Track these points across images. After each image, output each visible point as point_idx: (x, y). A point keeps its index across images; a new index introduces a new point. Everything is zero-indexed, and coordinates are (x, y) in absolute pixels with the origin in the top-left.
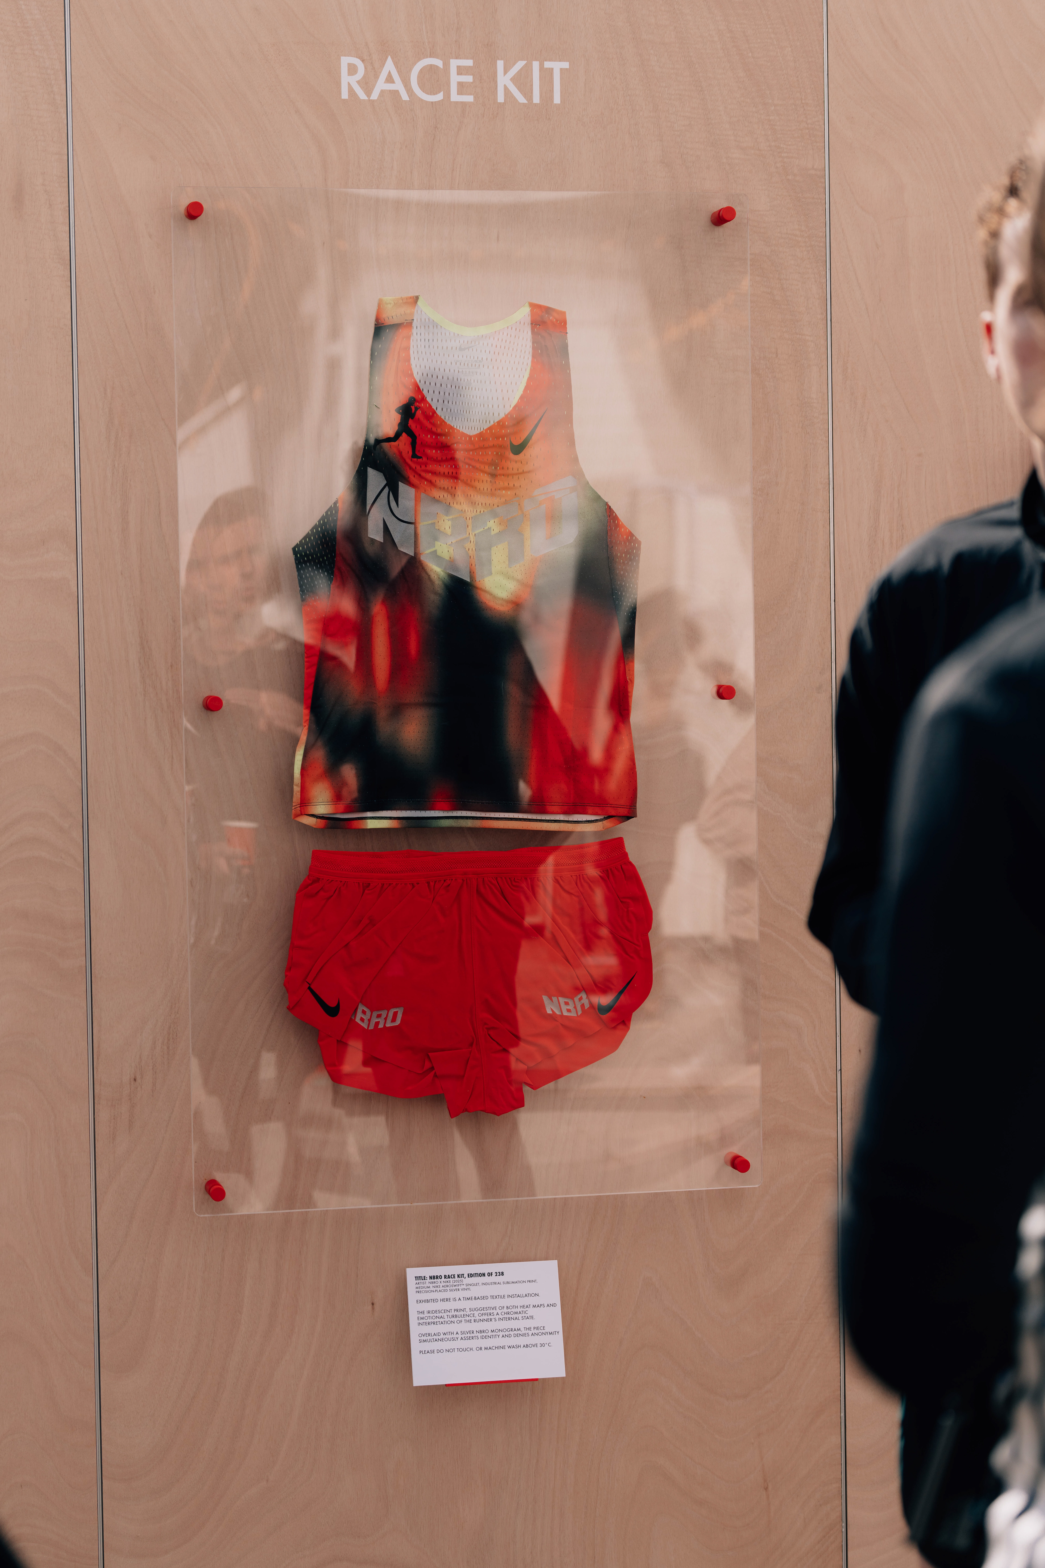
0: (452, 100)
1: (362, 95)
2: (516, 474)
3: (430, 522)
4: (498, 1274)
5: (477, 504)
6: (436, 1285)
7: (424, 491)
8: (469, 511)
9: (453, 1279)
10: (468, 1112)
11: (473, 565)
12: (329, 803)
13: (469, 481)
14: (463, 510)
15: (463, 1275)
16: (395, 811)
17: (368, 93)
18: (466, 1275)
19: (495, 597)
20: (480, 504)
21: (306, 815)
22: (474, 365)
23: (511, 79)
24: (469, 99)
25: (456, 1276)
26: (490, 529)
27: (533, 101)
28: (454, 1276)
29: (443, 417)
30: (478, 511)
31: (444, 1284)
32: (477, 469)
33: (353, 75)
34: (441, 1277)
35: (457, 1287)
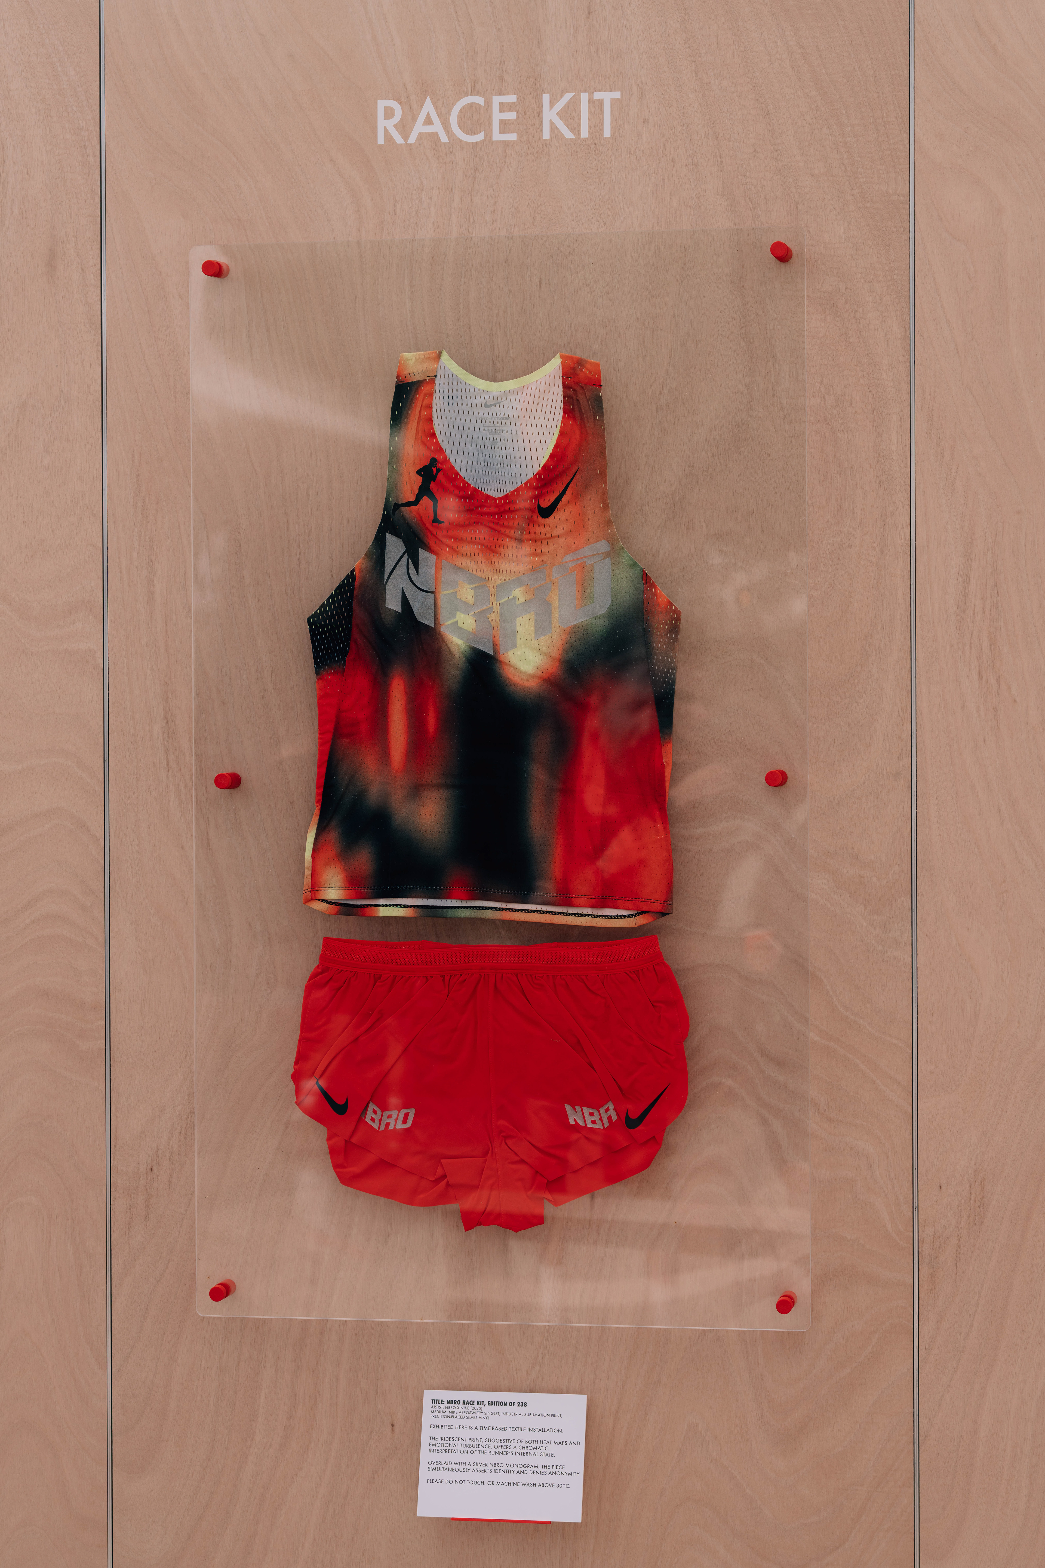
0: (494, 139)
1: (399, 140)
2: (545, 539)
3: (451, 591)
4: (521, 1404)
5: (501, 571)
6: (453, 1410)
7: (445, 559)
8: (493, 579)
9: (472, 1406)
10: (484, 1225)
12: (336, 888)
13: (493, 547)
14: (487, 578)
15: (483, 1402)
16: (412, 899)
17: (406, 137)
18: (486, 1403)
19: (520, 671)
20: (505, 571)
21: (318, 900)
22: (500, 423)
23: (557, 114)
24: (513, 137)
25: (476, 1403)
27: (580, 136)
28: (473, 1403)
29: (467, 480)
30: (503, 579)
31: (462, 1410)
32: (502, 533)
33: (389, 119)
34: (459, 1402)
35: (475, 1415)
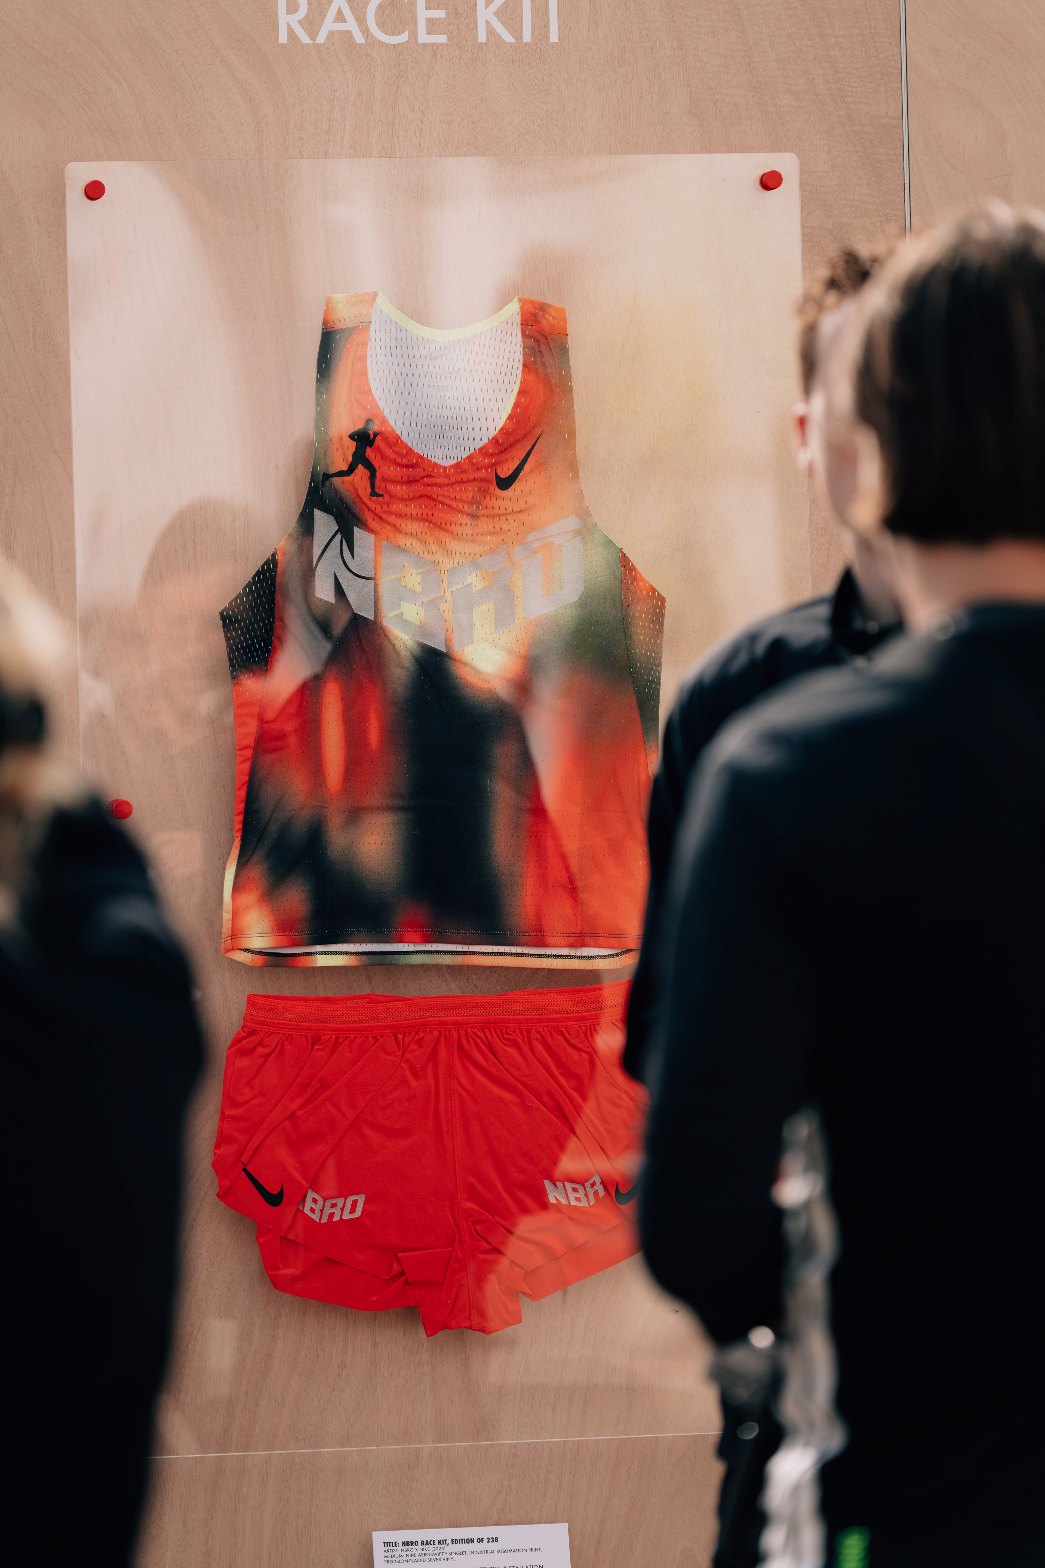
0: (420, 41)
1: (305, 39)
2: (503, 515)
3: (394, 577)
4: (491, 1540)
5: (453, 553)
6: (410, 1553)
7: (386, 538)
8: (444, 562)
9: (433, 1546)
10: (450, 1329)
11: (450, 631)
12: (268, 935)
13: (444, 525)
14: (437, 561)
15: (446, 1540)
16: (353, 945)
17: (313, 35)
18: (449, 1541)
19: (477, 671)
20: (458, 553)
21: (240, 949)
22: (448, 378)
23: (495, 13)
24: (442, 39)
25: (437, 1542)
26: (470, 584)
27: (523, 40)
28: (434, 1542)
29: (409, 444)
30: (456, 562)
31: (421, 1552)
32: (453, 509)
33: (293, 13)
34: (416, 1543)
35: (437, 1557)
